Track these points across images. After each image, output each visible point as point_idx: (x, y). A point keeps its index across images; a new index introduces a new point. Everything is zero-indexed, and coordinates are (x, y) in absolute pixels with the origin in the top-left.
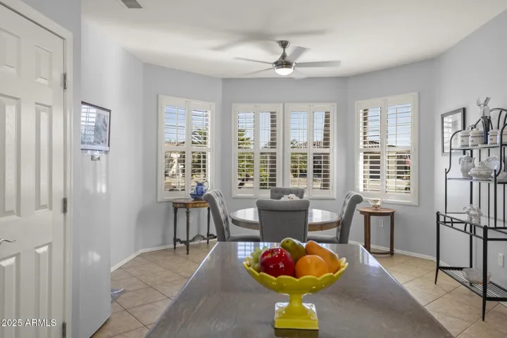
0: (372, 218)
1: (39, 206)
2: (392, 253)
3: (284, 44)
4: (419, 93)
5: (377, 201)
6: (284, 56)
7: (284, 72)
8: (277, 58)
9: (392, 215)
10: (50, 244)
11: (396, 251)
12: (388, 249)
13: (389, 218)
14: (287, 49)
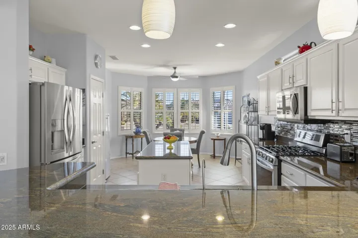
0: (216, 141)
1: (99, 133)
3: (175, 68)
4: (235, 86)
5: (218, 134)
6: (174, 73)
7: (175, 80)
8: (172, 74)
10: (100, 145)
13: (224, 141)
14: (176, 70)
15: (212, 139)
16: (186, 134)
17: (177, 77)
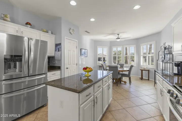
0: (143, 71)
1: (73, 64)
2: (149, 80)
3: (118, 35)
4: (156, 41)
5: (144, 67)
6: (118, 37)
7: (118, 40)
8: (117, 37)
9: (149, 70)
10: (75, 69)
11: (150, 79)
12: (148, 79)
13: (148, 71)
14: (119, 35)
15: (141, 70)
16: (125, 66)
17: (119, 39)
